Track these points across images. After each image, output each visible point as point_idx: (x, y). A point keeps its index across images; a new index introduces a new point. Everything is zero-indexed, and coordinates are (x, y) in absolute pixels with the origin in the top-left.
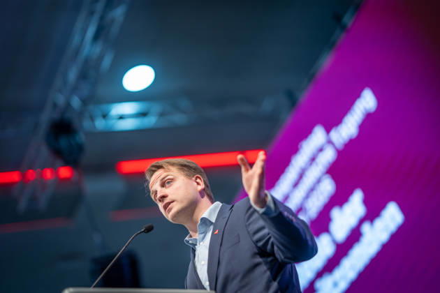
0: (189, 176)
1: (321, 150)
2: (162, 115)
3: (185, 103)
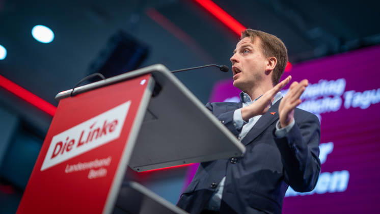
0: (266, 55)
1: (332, 96)
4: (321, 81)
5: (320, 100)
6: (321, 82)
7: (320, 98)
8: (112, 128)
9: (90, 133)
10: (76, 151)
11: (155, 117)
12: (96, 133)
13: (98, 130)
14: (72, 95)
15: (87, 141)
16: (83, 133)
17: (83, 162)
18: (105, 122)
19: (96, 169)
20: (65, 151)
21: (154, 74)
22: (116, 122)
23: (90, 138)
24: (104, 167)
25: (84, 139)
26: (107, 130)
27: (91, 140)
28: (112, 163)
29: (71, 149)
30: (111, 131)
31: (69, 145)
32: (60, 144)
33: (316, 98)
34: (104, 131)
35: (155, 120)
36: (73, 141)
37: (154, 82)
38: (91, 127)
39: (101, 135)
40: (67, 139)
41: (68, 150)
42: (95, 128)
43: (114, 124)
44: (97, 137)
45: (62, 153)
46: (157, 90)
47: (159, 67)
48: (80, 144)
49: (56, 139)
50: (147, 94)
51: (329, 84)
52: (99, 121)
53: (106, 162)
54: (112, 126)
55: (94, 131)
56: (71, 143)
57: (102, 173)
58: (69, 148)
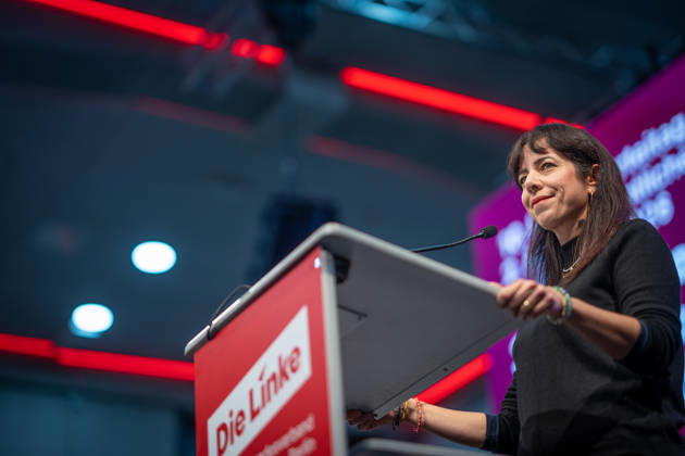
1: (674, 151)
2: (440, 18)
3: (478, 13)
4: (644, 133)
5: (658, 166)
6: (646, 135)
7: (655, 161)
8: (295, 364)
9: (263, 389)
10: (252, 429)
11: (361, 315)
12: (272, 385)
13: (274, 377)
14: (211, 336)
15: (264, 405)
16: (251, 393)
17: (270, 443)
18: (280, 359)
19: (297, 444)
20: (235, 437)
21: (324, 243)
22: (297, 351)
23: (266, 398)
24: (309, 435)
25: (257, 403)
26: (288, 370)
27: (269, 399)
28: (317, 422)
29: (243, 427)
30: (294, 370)
31: (238, 424)
32: (223, 427)
33: (647, 165)
34: (284, 375)
35: (364, 320)
36: (241, 414)
37: (331, 257)
38: (261, 378)
39: (281, 385)
40: (231, 414)
41: (239, 433)
42: (267, 376)
43: (295, 355)
44: (276, 391)
45: (232, 442)
46: (341, 268)
47: (329, 229)
48: (254, 414)
49: (213, 423)
50: (327, 282)
51: (661, 132)
52: (268, 362)
53: (308, 425)
54: (292, 361)
55: (269, 382)
56: (240, 418)
57: (309, 445)
58: (240, 428)
